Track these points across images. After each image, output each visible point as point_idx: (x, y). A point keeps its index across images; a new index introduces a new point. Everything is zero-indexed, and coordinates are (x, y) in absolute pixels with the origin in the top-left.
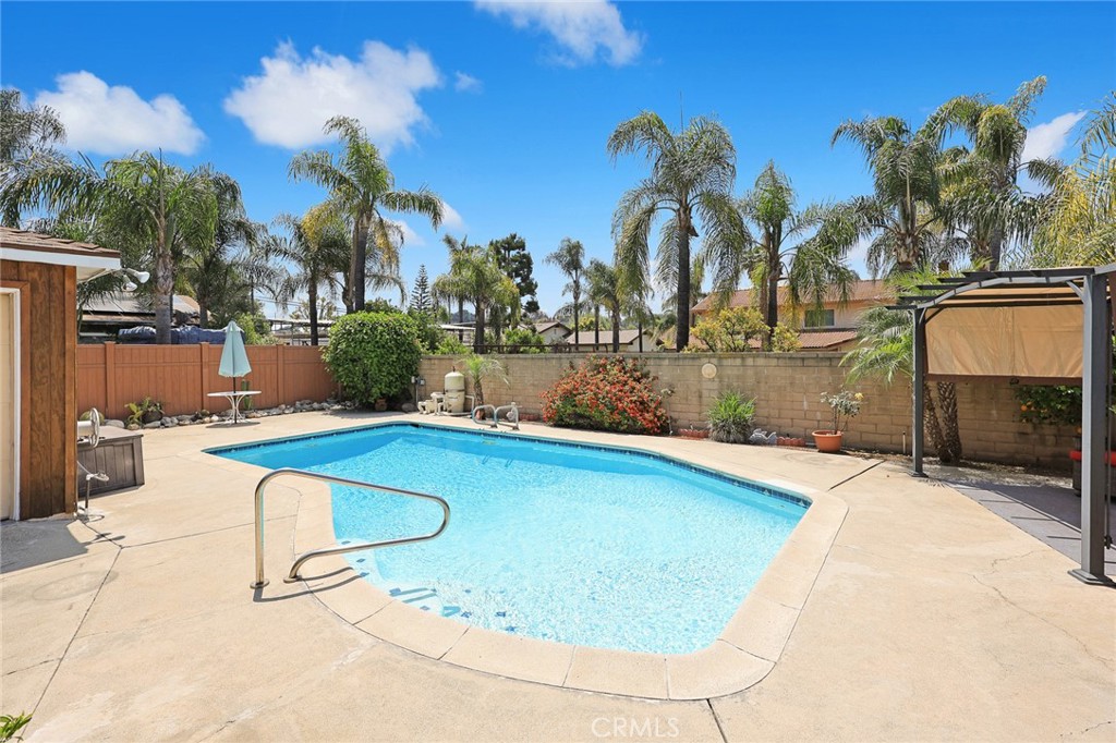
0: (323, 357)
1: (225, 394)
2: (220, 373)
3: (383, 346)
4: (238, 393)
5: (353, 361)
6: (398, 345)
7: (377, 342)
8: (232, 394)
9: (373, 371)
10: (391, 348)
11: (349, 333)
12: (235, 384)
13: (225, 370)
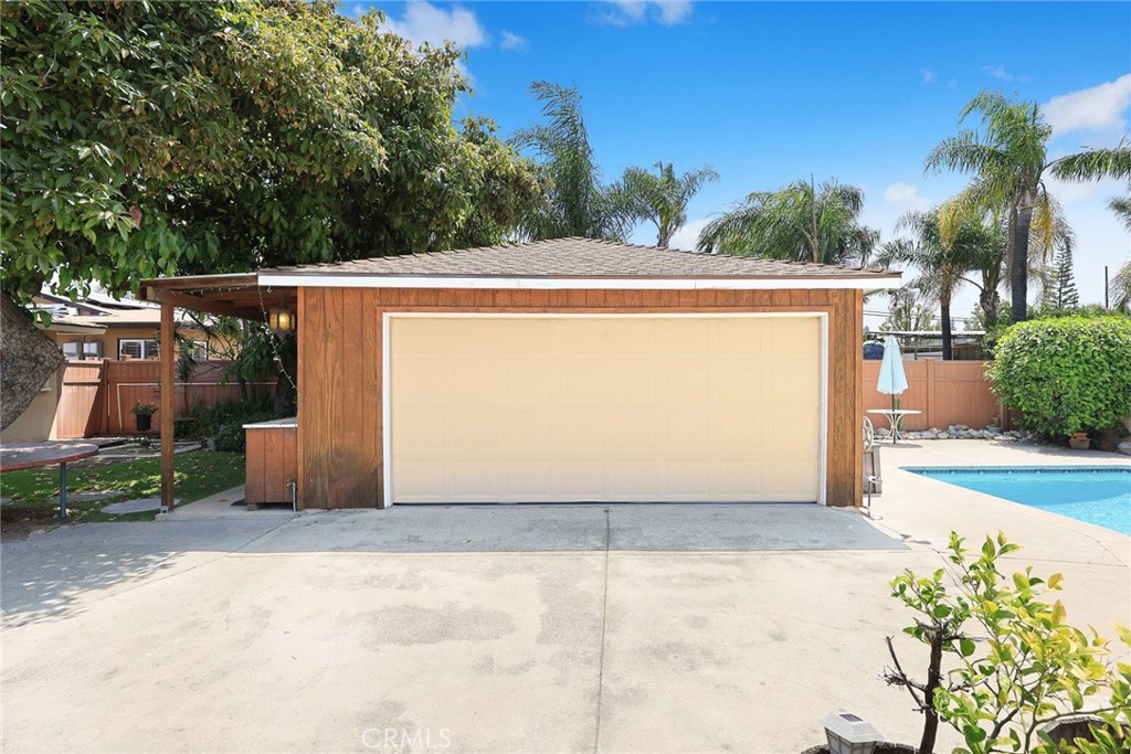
0: (986, 374)
1: (883, 411)
2: (879, 389)
3: (1087, 362)
4: (896, 412)
5: (1038, 380)
6: (1111, 360)
7: (1078, 356)
8: (891, 412)
9: (1072, 395)
10: (1100, 363)
11: (1034, 344)
12: (894, 401)
13: (884, 386)
